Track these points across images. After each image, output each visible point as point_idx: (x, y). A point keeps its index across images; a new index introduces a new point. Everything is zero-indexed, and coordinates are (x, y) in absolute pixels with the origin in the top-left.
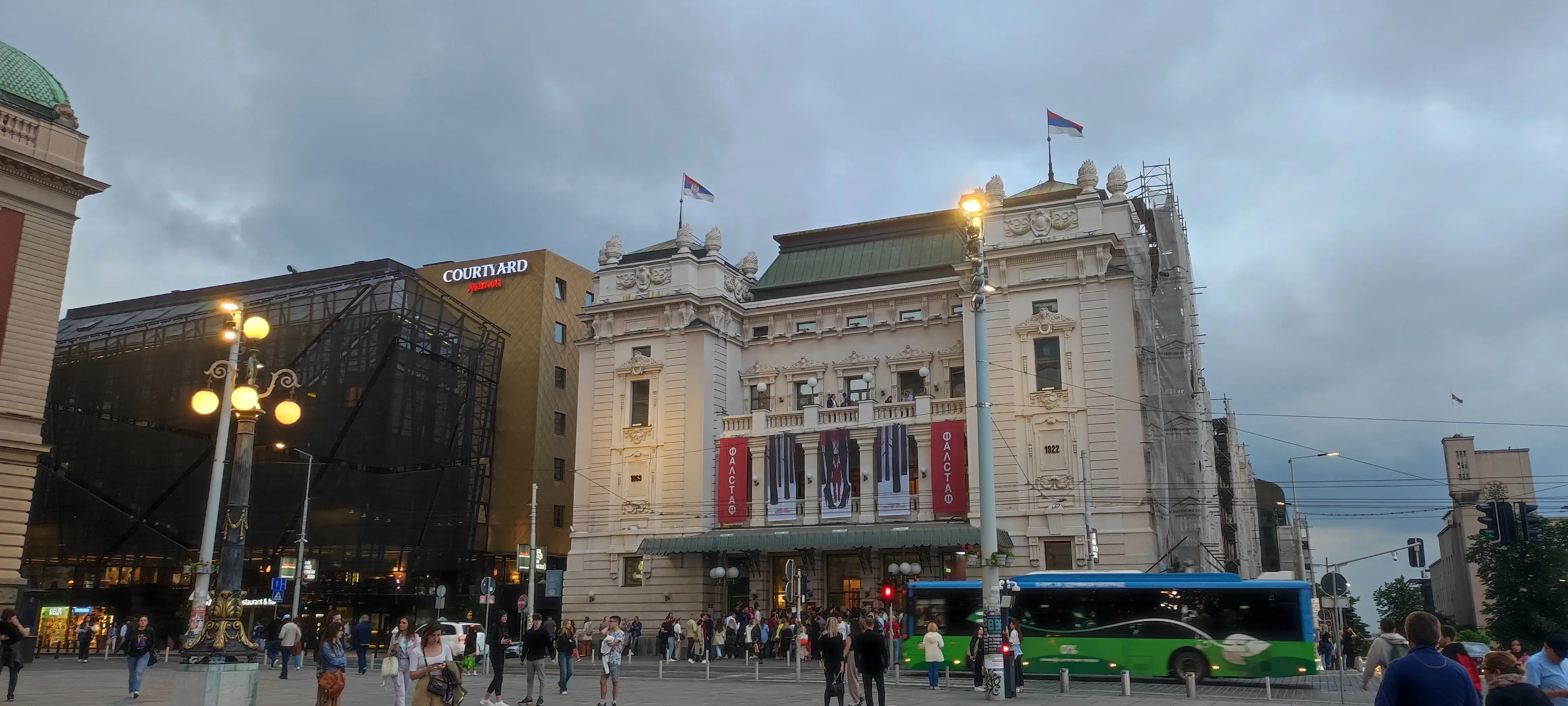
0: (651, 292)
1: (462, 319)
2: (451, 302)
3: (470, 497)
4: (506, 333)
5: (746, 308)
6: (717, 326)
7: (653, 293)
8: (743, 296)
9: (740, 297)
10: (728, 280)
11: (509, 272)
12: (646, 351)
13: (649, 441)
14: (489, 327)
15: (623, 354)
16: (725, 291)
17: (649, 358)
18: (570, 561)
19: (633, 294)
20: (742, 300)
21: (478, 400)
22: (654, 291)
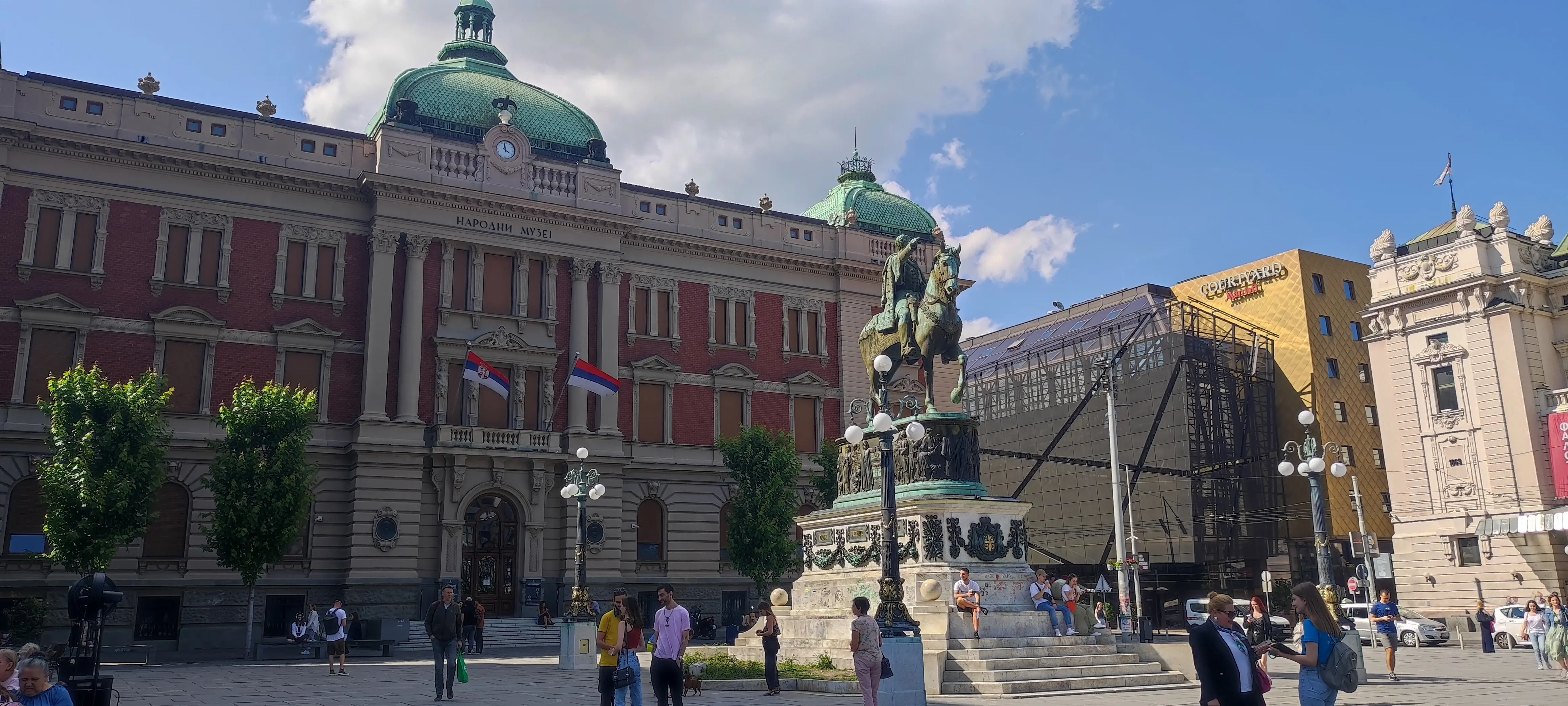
0: (1437, 280)
1: (1233, 329)
2: (1224, 317)
3: (1266, 489)
4: (1274, 335)
5: (1549, 277)
6: (1520, 302)
7: (1439, 280)
8: (1542, 265)
9: (1539, 267)
10: (1523, 252)
11: (1264, 276)
12: (1443, 337)
13: (1462, 424)
14: (1258, 332)
15: (1418, 343)
16: (1522, 264)
17: (1447, 344)
18: (1395, 543)
19: (1419, 284)
20: (1543, 270)
21: (1257, 399)
22: (1441, 278)
